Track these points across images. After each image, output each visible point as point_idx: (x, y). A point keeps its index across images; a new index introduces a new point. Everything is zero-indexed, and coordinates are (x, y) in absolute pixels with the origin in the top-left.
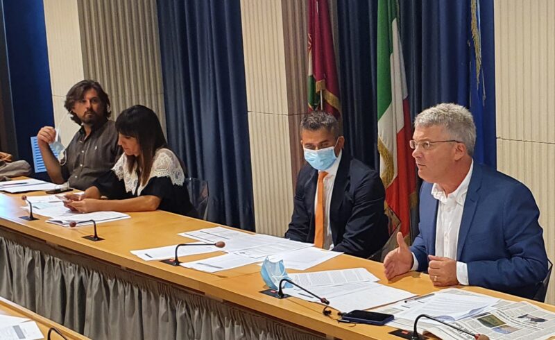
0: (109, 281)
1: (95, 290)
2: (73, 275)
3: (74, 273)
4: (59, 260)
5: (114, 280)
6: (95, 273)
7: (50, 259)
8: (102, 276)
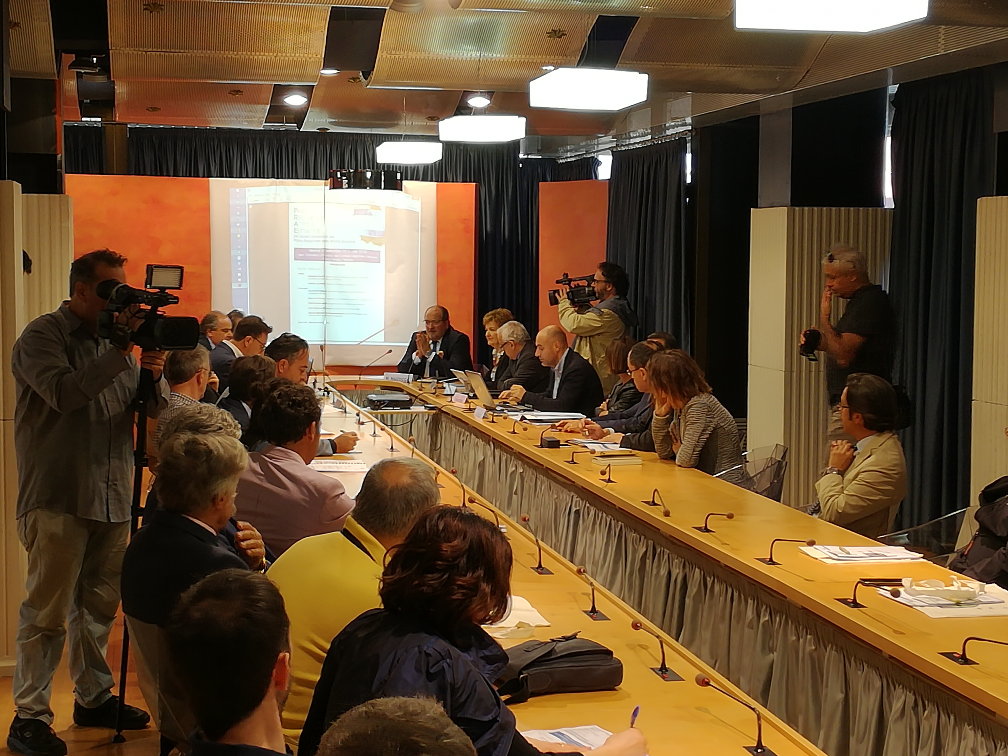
0: (708, 579)
1: (695, 590)
2: (678, 571)
3: (679, 569)
4: (668, 552)
5: (712, 578)
6: (697, 569)
7: (661, 551)
8: (702, 572)
